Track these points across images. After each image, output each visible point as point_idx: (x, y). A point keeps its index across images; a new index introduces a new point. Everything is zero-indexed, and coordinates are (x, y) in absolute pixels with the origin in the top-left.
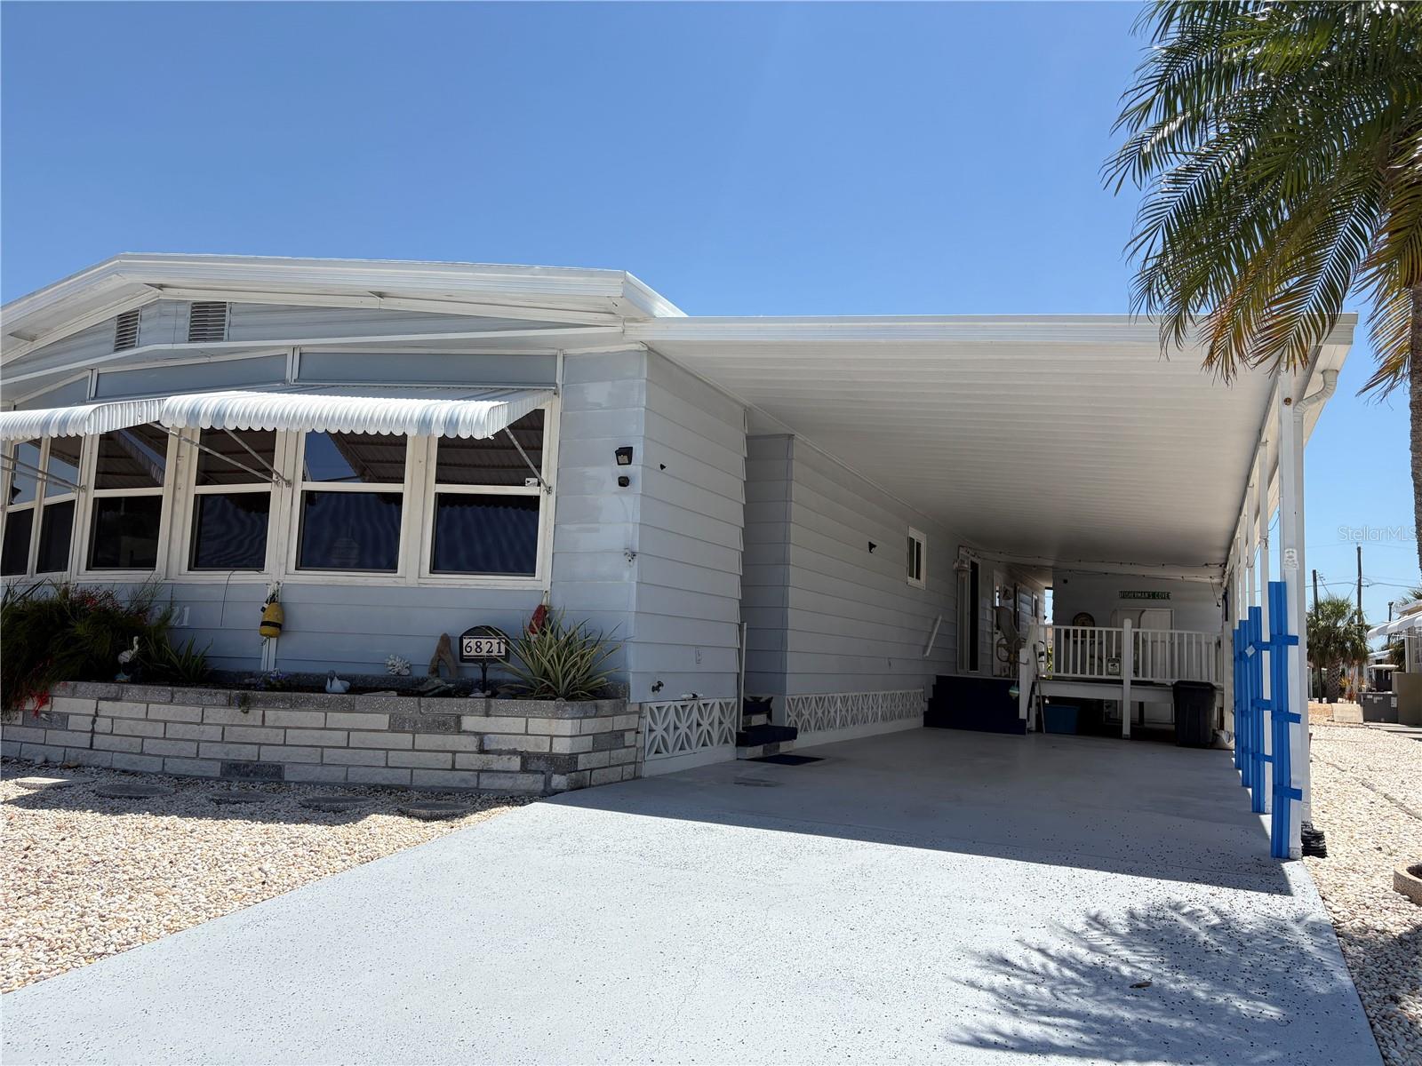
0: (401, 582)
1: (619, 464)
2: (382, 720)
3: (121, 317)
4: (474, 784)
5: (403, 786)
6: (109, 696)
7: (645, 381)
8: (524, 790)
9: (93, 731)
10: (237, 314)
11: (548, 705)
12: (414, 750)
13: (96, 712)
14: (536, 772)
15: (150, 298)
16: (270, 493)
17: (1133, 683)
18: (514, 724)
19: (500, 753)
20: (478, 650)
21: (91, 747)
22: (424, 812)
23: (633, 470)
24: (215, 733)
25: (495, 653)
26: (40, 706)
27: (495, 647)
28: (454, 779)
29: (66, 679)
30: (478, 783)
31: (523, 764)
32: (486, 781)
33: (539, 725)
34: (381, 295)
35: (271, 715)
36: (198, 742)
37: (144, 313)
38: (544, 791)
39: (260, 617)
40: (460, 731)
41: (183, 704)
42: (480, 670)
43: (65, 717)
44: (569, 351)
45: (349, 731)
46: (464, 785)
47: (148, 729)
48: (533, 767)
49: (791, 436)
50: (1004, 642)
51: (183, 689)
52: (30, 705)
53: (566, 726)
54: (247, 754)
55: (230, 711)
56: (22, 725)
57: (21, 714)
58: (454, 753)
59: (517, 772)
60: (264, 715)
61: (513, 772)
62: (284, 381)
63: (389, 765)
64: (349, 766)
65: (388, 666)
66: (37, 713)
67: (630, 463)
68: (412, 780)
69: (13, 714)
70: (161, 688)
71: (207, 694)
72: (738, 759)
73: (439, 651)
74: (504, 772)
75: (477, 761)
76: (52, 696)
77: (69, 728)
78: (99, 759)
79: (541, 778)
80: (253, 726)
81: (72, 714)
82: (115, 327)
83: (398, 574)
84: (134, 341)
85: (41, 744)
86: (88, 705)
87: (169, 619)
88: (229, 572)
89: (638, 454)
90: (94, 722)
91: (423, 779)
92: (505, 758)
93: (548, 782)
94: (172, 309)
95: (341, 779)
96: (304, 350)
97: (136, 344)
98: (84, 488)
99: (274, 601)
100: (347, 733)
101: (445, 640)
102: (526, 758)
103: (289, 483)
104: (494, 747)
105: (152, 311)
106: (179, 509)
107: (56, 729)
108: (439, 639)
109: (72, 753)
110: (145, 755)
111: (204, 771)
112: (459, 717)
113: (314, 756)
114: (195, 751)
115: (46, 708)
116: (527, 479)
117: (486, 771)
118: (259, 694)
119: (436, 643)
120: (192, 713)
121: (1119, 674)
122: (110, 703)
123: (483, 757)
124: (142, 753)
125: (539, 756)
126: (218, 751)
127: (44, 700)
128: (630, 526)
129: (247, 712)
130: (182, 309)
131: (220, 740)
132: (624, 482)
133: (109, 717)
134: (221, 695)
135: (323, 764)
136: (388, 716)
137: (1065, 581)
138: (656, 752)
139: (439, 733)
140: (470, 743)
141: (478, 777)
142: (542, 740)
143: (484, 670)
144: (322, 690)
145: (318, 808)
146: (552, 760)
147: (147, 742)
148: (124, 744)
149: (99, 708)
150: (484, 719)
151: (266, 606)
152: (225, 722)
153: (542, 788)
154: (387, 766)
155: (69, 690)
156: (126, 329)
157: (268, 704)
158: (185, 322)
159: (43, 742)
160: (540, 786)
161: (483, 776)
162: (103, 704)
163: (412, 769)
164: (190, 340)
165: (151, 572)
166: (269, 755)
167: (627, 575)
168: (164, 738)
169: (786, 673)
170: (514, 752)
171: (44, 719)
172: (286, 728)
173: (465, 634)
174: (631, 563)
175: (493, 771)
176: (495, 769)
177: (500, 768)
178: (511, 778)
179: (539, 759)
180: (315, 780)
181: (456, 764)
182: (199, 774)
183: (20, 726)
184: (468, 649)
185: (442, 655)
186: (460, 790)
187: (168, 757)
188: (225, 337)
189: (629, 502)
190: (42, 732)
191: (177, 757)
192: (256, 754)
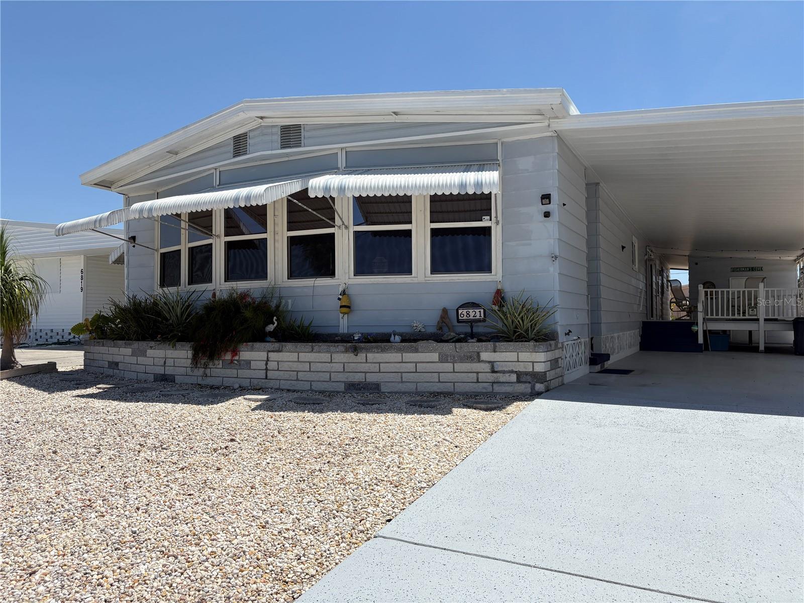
0: (416, 280)
1: (542, 204)
2: (435, 356)
3: (235, 137)
4: (491, 390)
5: (450, 392)
6: (274, 349)
7: (556, 154)
8: (520, 392)
9: (267, 369)
10: (307, 131)
11: (529, 345)
12: (454, 372)
13: (267, 359)
14: (525, 382)
15: (254, 125)
16: (334, 233)
17: (766, 320)
18: (511, 356)
19: (504, 372)
20: (468, 316)
21: (266, 378)
22: (483, 406)
23: (553, 207)
24: (340, 367)
25: (478, 317)
26: (233, 356)
27: (478, 314)
28: (479, 388)
29: (246, 341)
30: (493, 389)
31: (518, 378)
32: (497, 388)
33: (525, 356)
34: (396, 113)
35: (370, 356)
36: (330, 372)
37: (251, 134)
38: (531, 393)
39: (339, 303)
40: (479, 361)
41: (319, 352)
42: (469, 327)
43: (248, 363)
44: (505, 140)
45: (416, 363)
46: (484, 391)
47: (300, 367)
48: (523, 379)
49: (597, 184)
50: (674, 300)
51: (318, 344)
52: (228, 356)
53: (541, 356)
54: (358, 378)
55: (347, 355)
56: (222, 368)
57: (221, 362)
58: (477, 373)
59: (515, 383)
60: (366, 356)
61: (512, 383)
62: (338, 168)
63: (441, 381)
64: (418, 382)
65: (414, 326)
66: (232, 361)
67: (550, 203)
68: (454, 388)
69: (216, 362)
70: (305, 344)
71: (332, 347)
72: (590, 372)
73: (442, 317)
74: (507, 383)
75: (491, 377)
76: (239, 351)
77: (252, 368)
78: (271, 384)
79: (529, 385)
80: (361, 363)
81: (252, 360)
82: (232, 143)
83: (413, 275)
84: (246, 151)
85: (236, 378)
86: (263, 355)
87: (279, 307)
88: (314, 279)
89: (555, 197)
90: (267, 364)
91: (460, 388)
92: (507, 375)
93: (533, 388)
94: (270, 130)
95: (414, 390)
96: (348, 150)
97: (248, 152)
98: (218, 236)
99: (345, 294)
100: (415, 364)
101: (445, 311)
102: (519, 374)
103: (347, 227)
104: (500, 369)
105: (256, 133)
106: (279, 245)
107: (244, 369)
108: (441, 311)
109: (255, 382)
110: (299, 381)
111: (336, 388)
112: (478, 353)
113: (397, 377)
114: (329, 378)
115: (237, 358)
116: (483, 217)
117: (497, 383)
118: (362, 345)
119: (440, 312)
120: (325, 357)
121: (756, 315)
122: (275, 353)
123: (495, 375)
124: (297, 380)
125: (526, 373)
126: (342, 377)
127: (235, 352)
128: (552, 241)
129: (357, 355)
130: (275, 130)
131: (342, 371)
132: (547, 215)
133: (275, 361)
134: (341, 347)
135: (402, 382)
136: (438, 354)
137: (697, 264)
138: (568, 370)
139: (468, 363)
140: (487, 367)
141: (493, 386)
142: (528, 364)
143: (472, 327)
144: (388, 341)
145: (421, 406)
146: (534, 375)
147: (300, 374)
148: (287, 375)
149: (269, 356)
150: (493, 353)
151: (340, 297)
152: (345, 361)
153: (530, 391)
154: (439, 382)
155: (249, 347)
156: (240, 144)
157: (368, 350)
158: (277, 138)
159: (236, 376)
160: (529, 390)
161: (495, 385)
162: (271, 354)
163: (454, 383)
164: (281, 148)
165: (265, 281)
166: (371, 378)
167: (551, 269)
168: (310, 371)
169: (601, 323)
170: (512, 372)
171: (236, 364)
172: (380, 363)
173: (460, 307)
174: (554, 262)
175: (500, 382)
176: (501, 381)
177: (505, 381)
178: (511, 386)
179: (526, 375)
180: (399, 391)
181: (479, 379)
182: (332, 390)
183: (220, 368)
184: (462, 316)
185: (443, 319)
186: (483, 394)
187: (313, 381)
188: (302, 144)
189: (551, 226)
190: (235, 371)
191: (318, 381)
192: (364, 378)
